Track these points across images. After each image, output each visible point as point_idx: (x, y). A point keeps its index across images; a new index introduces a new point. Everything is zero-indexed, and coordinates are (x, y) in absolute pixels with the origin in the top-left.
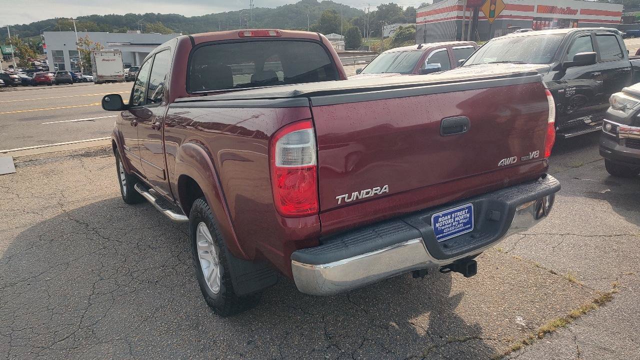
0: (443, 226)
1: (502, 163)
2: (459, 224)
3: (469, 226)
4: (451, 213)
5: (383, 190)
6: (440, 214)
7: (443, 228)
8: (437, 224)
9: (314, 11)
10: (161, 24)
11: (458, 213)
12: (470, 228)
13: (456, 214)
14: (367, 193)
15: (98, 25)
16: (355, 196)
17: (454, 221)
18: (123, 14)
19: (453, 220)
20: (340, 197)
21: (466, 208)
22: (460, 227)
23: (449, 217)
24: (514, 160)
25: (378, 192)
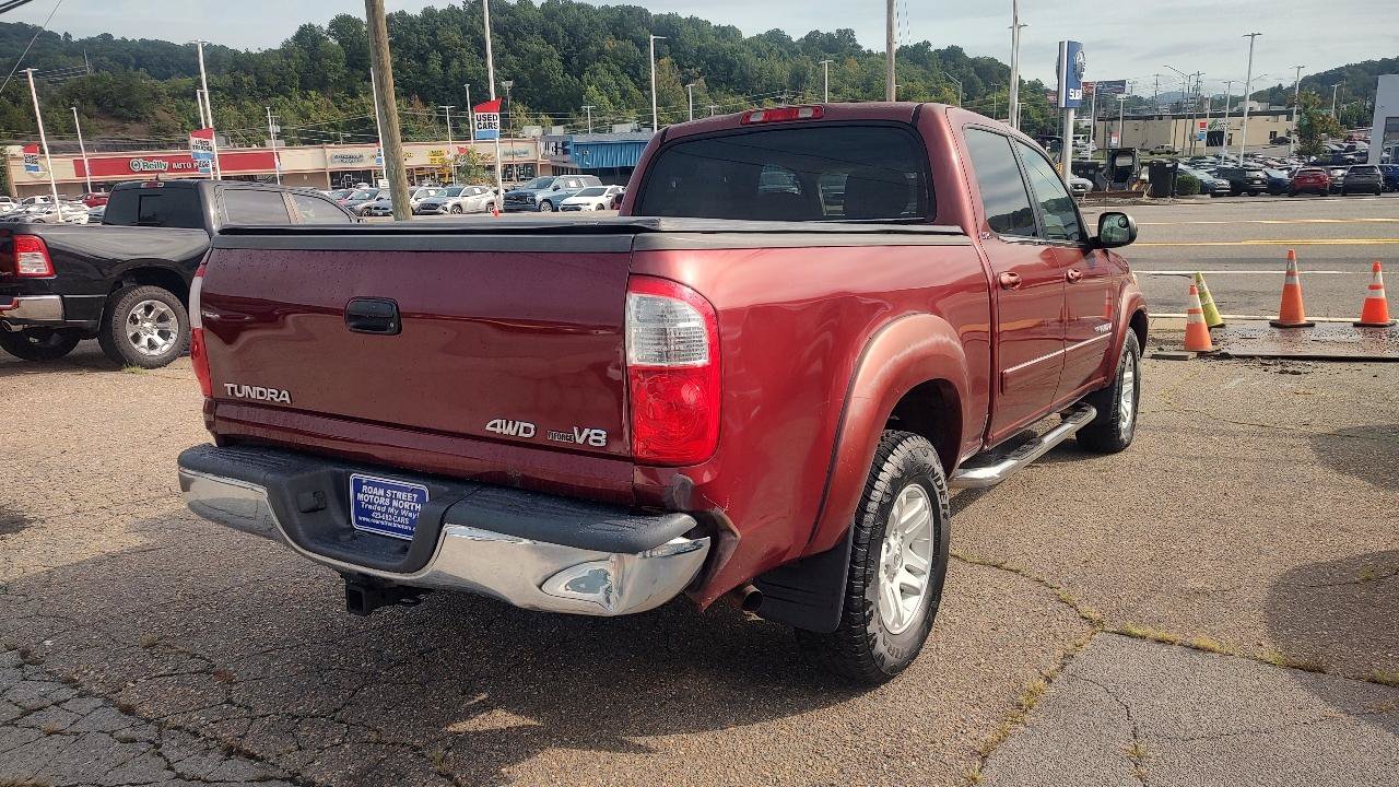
0: (369, 502)
1: (496, 425)
2: (400, 515)
4: (385, 487)
5: (281, 398)
6: (365, 478)
7: (370, 507)
8: (359, 494)
11: (399, 494)
13: (394, 492)
14: (261, 393)
16: (247, 391)
17: (391, 506)
19: (388, 502)
20: (229, 386)
21: (413, 491)
22: (403, 523)
23: (382, 492)
24: (526, 430)
25: (274, 396)
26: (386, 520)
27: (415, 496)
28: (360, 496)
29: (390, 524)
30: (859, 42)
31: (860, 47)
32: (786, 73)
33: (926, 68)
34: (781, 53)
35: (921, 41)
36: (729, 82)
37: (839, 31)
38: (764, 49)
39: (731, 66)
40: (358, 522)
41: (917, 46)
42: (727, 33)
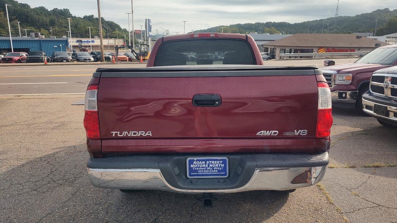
0: (197, 167)
1: (261, 133)
2: (213, 169)
3: (224, 173)
4: (206, 161)
5: (147, 134)
6: (195, 159)
7: (197, 169)
8: (192, 165)
9: (385, 17)
10: (273, 29)
11: (213, 162)
12: (225, 175)
13: (210, 162)
14: (135, 134)
15: (239, 29)
16: (125, 134)
17: (209, 167)
18: (254, 23)
19: (207, 165)
20: (114, 133)
21: (221, 160)
22: (215, 172)
23: (204, 163)
24: (275, 133)
25: (143, 134)
26: (206, 172)
27: (221, 162)
28: (192, 166)
29: (208, 173)
30: (71, 13)
31: (71, 15)
32: (48, 21)
33: (93, 22)
34: (45, 14)
35: (91, 15)
36: (27, 22)
37: (64, 9)
38: (39, 12)
39: (27, 17)
40: (190, 175)
41: (90, 16)
42: (25, 6)
